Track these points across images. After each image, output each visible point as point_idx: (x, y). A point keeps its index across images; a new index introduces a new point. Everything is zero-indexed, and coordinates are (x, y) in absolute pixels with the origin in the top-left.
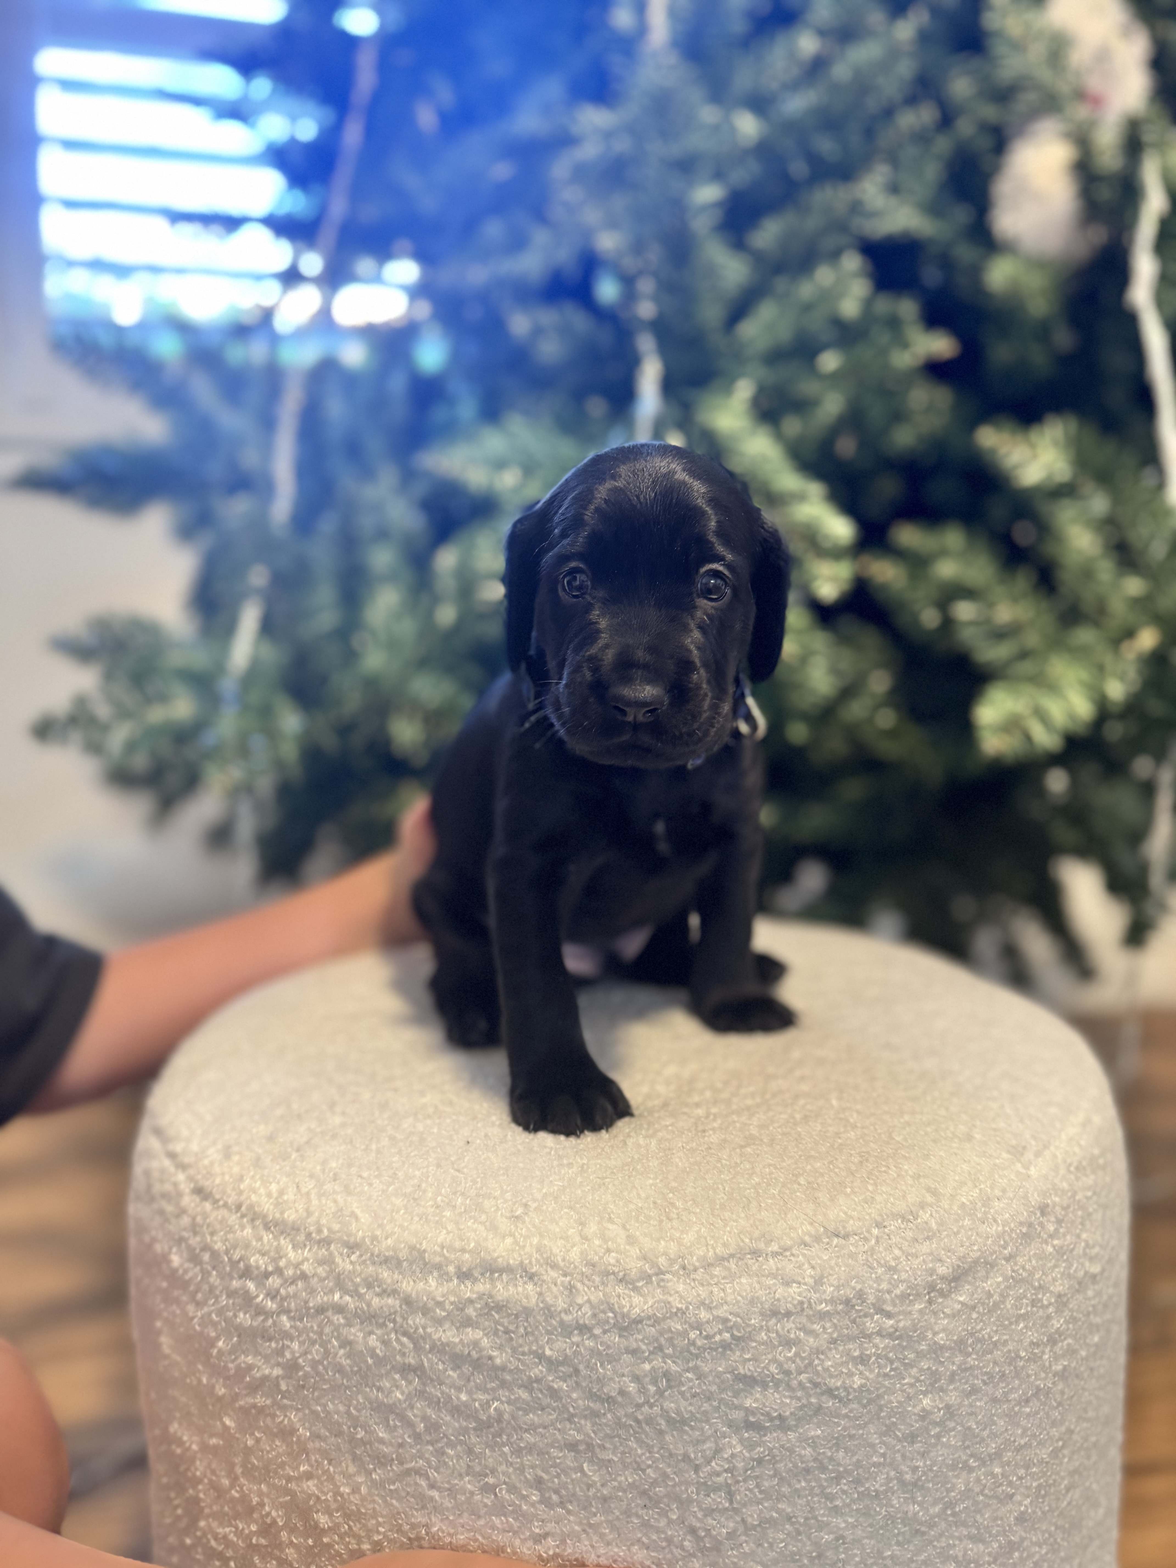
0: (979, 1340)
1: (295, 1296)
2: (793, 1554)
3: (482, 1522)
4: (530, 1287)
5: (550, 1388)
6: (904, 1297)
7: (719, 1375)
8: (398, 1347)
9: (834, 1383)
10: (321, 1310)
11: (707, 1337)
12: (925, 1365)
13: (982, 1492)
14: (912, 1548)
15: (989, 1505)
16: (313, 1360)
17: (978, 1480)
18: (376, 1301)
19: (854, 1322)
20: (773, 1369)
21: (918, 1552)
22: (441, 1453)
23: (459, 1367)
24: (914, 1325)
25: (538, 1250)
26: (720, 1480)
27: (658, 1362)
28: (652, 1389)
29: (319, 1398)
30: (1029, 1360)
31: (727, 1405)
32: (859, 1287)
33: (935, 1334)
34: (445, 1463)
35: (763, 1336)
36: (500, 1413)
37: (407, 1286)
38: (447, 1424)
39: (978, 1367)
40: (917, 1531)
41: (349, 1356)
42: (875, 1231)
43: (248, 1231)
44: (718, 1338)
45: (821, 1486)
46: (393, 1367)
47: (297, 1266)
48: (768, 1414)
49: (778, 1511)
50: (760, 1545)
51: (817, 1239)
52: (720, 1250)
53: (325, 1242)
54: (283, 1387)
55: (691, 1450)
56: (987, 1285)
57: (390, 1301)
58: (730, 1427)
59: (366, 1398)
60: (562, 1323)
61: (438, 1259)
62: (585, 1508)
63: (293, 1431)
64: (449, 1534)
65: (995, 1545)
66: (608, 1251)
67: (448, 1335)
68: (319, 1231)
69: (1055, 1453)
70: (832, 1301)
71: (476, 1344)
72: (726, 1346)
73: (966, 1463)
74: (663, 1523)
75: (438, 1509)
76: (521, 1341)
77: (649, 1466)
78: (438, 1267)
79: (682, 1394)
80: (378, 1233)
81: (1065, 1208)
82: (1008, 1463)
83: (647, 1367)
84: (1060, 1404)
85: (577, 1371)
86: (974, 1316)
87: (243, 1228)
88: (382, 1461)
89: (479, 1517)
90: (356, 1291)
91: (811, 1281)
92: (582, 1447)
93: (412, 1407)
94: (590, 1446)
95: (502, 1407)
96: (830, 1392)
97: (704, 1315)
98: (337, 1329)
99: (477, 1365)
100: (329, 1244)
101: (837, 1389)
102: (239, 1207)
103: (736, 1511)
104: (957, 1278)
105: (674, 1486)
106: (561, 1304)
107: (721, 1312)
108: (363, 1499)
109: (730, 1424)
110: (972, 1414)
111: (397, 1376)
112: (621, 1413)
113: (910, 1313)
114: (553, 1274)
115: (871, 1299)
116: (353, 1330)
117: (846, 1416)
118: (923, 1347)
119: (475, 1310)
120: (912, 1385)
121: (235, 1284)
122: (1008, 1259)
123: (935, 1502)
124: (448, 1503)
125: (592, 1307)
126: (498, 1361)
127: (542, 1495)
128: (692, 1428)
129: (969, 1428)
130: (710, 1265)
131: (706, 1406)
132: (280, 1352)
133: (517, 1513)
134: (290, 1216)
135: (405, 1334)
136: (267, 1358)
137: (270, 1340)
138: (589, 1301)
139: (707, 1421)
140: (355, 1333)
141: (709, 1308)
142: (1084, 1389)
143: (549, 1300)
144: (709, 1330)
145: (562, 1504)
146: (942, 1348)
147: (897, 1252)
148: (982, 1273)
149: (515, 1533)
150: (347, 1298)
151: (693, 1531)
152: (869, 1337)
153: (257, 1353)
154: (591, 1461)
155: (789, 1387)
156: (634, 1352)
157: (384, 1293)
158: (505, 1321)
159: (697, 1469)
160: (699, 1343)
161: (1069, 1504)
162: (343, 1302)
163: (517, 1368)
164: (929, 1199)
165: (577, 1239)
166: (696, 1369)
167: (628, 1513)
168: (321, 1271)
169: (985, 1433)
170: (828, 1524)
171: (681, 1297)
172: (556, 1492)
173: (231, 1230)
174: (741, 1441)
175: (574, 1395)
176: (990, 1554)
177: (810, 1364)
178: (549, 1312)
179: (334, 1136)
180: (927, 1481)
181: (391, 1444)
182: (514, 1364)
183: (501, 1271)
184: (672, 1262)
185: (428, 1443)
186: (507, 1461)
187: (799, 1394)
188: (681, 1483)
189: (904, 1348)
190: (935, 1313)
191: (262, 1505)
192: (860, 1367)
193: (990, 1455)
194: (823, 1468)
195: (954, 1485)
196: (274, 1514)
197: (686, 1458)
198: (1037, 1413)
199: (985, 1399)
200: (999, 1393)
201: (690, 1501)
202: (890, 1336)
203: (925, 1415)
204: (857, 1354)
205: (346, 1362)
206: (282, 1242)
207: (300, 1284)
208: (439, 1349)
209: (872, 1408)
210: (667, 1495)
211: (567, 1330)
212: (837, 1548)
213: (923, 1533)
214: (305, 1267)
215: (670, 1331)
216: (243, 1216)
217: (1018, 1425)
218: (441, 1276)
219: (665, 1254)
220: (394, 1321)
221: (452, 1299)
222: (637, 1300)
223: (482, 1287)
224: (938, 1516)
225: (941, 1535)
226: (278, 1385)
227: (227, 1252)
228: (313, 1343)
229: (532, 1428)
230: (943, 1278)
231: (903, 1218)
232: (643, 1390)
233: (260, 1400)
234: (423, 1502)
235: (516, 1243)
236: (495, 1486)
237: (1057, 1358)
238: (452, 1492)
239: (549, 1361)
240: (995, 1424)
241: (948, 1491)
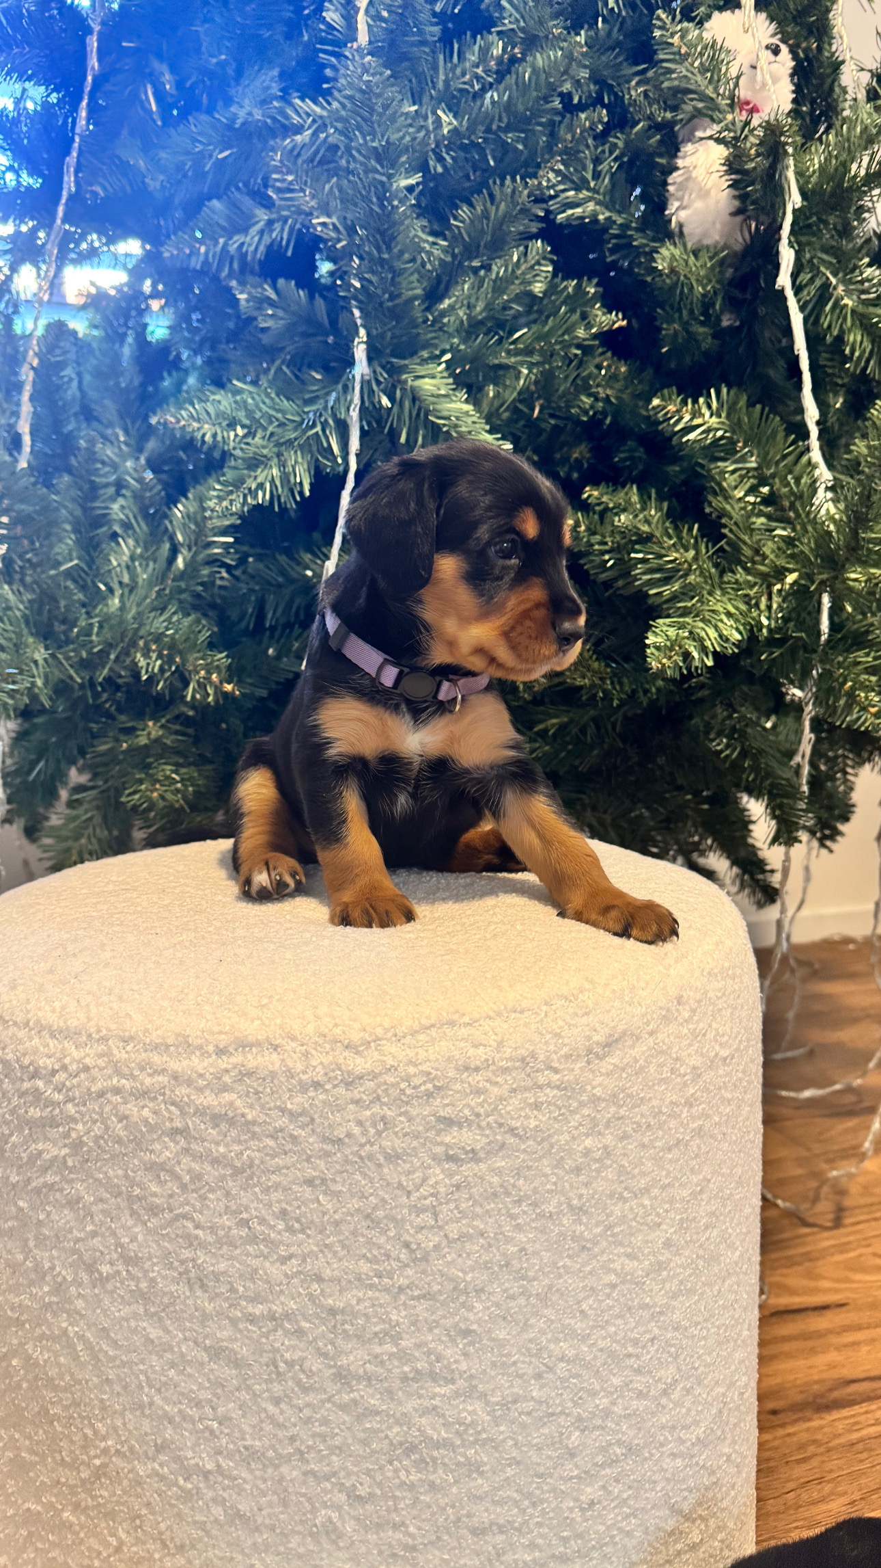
0: (628, 1096)
1: (79, 1085)
2: (486, 1262)
3: (238, 1251)
4: (274, 1056)
5: (291, 1136)
6: (568, 1057)
7: (424, 1118)
8: (167, 1115)
9: (514, 1124)
10: (101, 1094)
11: (414, 1088)
12: (586, 1112)
13: (634, 1219)
14: (580, 1260)
15: (641, 1231)
16: (96, 1136)
17: (631, 1209)
18: (148, 1081)
19: (529, 1075)
20: (467, 1112)
21: (584, 1265)
22: (203, 1198)
23: (217, 1126)
24: (577, 1080)
25: (281, 1027)
26: (428, 1202)
27: (376, 1109)
28: (372, 1131)
29: (101, 1168)
30: (669, 1116)
31: (431, 1142)
32: (531, 1048)
33: (594, 1088)
34: (208, 1207)
35: (458, 1086)
36: (251, 1160)
37: (174, 1065)
38: (209, 1173)
39: (628, 1118)
40: (584, 1247)
41: (126, 1128)
42: (544, 1008)
43: (36, 1041)
44: (423, 1088)
45: (506, 1207)
46: (163, 1132)
47: (79, 1062)
48: (463, 1148)
49: (474, 1228)
50: (460, 1256)
51: (499, 1014)
52: (424, 1021)
53: (104, 1039)
54: (70, 1163)
55: (403, 1179)
56: (634, 1052)
57: (160, 1078)
58: (434, 1160)
59: (141, 1161)
60: (300, 1082)
61: (199, 1041)
62: (321, 1232)
63: (79, 1199)
64: (213, 1265)
65: (647, 1263)
66: (336, 1025)
67: (209, 1100)
68: (99, 1031)
69: (694, 1194)
70: (511, 1059)
71: (231, 1104)
72: (429, 1095)
73: (621, 1194)
74: (382, 1240)
75: (202, 1245)
76: (267, 1099)
77: (371, 1195)
78: (200, 1048)
79: (396, 1134)
80: (150, 1026)
81: (699, 1001)
82: (656, 1198)
83: (368, 1113)
84: (697, 1156)
85: (313, 1120)
86: (624, 1075)
87: (31, 1039)
88: (154, 1210)
89: (236, 1248)
90: (132, 1074)
91: (495, 1044)
92: (318, 1182)
93: (179, 1163)
94: (324, 1181)
95: (253, 1155)
96: (512, 1130)
97: (412, 1070)
98: (115, 1107)
99: (232, 1122)
100: (107, 1040)
101: (517, 1128)
102: (27, 1024)
103: (441, 1228)
104: (610, 1044)
105: (391, 1209)
106: (299, 1067)
107: (424, 1068)
108: (140, 1246)
109: (435, 1158)
110: (625, 1155)
111: (167, 1139)
112: (348, 1151)
113: (573, 1070)
114: (293, 1044)
115: (541, 1057)
116: (128, 1106)
117: (525, 1151)
118: (584, 1098)
119: (231, 1077)
120: (576, 1128)
121: (26, 1085)
122: (651, 1033)
123: (597, 1225)
124: (210, 1239)
125: (324, 1067)
126: (249, 1117)
127: (287, 1225)
128: (404, 1161)
129: (623, 1166)
130: (416, 1032)
131: (415, 1143)
132: (67, 1135)
133: (266, 1240)
134: (73, 1023)
135: (173, 1104)
136: (55, 1143)
137: (58, 1126)
138: (321, 1063)
139: (416, 1156)
140: (131, 1109)
141: (416, 1065)
142: (718, 1149)
143: (290, 1064)
144: (416, 1081)
145: (303, 1231)
146: (599, 1099)
147: (561, 1023)
148: (629, 1043)
149: (266, 1258)
150: (124, 1081)
151: (407, 1245)
152: (540, 1087)
153: (46, 1139)
154: (325, 1193)
155: (479, 1126)
156: (357, 1102)
157: (157, 1072)
158: (255, 1084)
159: (409, 1193)
160: (408, 1092)
161: (707, 1239)
162: (120, 1085)
163: (265, 1121)
164: (587, 986)
165: (312, 1017)
166: (405, 1113)
167: (354, 1233)
168: (101, 1062)
169: (636, 1171)
170: (512, 1239)
171: (394, 1057)
172: (298, 1220)
173: (21, 1042)
174: (443, 1171)
175: (311, 1140)
176: (643, 1270)
177: (495, 1109)
178: (290, 1074)
179: (107, 965)
180: (590, 1206)
181: (162, 1196)
182: (262, 1118)
183: (251, 1046)
184: (387, 1030)
185: (193, 1191)
186: (257, 1198)
187: (487, 1132)
188: (396, 1207)
189: (569, 1098)
190: (593, 1072)
191: (53, 1268)
192: (535, 1112)
193: (640, 1190)
194: (508, 1194)
195: (612, 1212)
196: (64, 1273)
197: (400, 1186)
198: (678, 1160)
199: (635, 1144)
200: (646, 1140)
201: (403, 1220)
202: (558, 1087)
203: (587, 1153)
204: (532, 1100)
205: (122, 1133)
206: (66, 1045)
207: (82, 1076)
208: (201, 1112)
209: (546, 1145)
210: (386, 1217)
211: (304, 1088)
212: (520, 1258)
213: (589, 1250)
214: (87, 1061)
215: (385, 1083)
216: (31, 1030)
217: (663, 1169)
218: (202, 1054)
219: (381, 1025)
220: (164, 1094)
221: (212, 1070)
222: (359, 1060)
223: (237, 1059)
224: (600, 1235)
225: (603, 1252)
226: (65, 1162)
227: (18, 1061)
228: (95, 1122)
229: (277, 1170)
230: (598, 1043)
231: (566, 999)
232: (365, 1133)
233: (50, 1178)
234: (190, 1240)
235: (263, 1024)
236: (247, 1221)
237: (693, 1118)
238: (213, 1229)
239: (291, 1113)
240: (643, 1164)
241: (608, 1216)
